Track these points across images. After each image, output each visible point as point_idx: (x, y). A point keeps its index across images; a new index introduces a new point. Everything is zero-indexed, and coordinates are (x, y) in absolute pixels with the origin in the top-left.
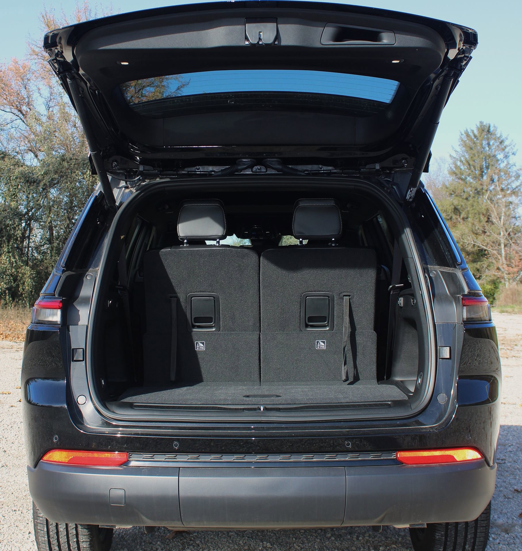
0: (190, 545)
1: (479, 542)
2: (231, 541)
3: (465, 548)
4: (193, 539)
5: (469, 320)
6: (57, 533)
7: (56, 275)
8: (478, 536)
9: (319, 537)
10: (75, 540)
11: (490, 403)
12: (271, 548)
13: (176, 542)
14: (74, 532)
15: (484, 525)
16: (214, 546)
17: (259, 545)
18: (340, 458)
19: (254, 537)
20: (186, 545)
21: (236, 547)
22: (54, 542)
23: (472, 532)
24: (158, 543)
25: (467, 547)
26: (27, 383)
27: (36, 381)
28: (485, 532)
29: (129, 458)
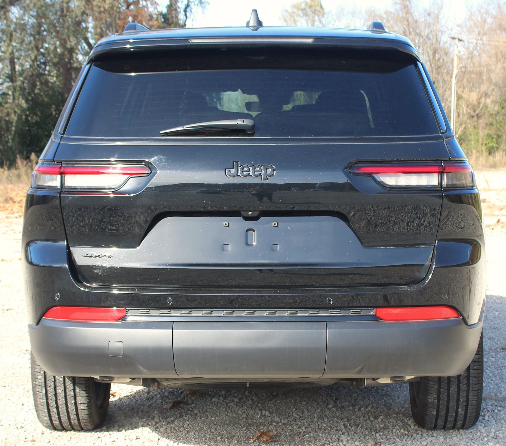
0: (188, 414)
1: (472, 405)
2: (229, 411)
3: (458, 411)
4: (191, 409)
5: (449, 186)
6: (56, 395)
7: (55, 142)
8: (470, 400)
9: (320, 408)
10: (73, 402)
11: (470, 265)
12: (270, 416)
13: (173, 412)
14: (72, 394)
15: (476, 389)
16: (212, 415)
17: (257, 414)
18: (322, 313)
19: (254, 407)
20: (184, 415)
21: (235, 415)
22: (52, 403)
23: (464, 395)
24: (156, 412)
25: (460, 410)
26: (28, 245)
27: (36, 243)
28: (477, 396)
29: (127, 313)
